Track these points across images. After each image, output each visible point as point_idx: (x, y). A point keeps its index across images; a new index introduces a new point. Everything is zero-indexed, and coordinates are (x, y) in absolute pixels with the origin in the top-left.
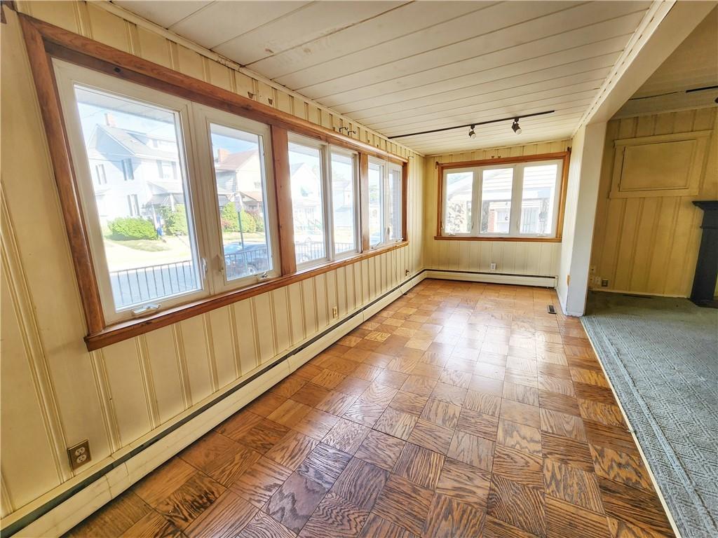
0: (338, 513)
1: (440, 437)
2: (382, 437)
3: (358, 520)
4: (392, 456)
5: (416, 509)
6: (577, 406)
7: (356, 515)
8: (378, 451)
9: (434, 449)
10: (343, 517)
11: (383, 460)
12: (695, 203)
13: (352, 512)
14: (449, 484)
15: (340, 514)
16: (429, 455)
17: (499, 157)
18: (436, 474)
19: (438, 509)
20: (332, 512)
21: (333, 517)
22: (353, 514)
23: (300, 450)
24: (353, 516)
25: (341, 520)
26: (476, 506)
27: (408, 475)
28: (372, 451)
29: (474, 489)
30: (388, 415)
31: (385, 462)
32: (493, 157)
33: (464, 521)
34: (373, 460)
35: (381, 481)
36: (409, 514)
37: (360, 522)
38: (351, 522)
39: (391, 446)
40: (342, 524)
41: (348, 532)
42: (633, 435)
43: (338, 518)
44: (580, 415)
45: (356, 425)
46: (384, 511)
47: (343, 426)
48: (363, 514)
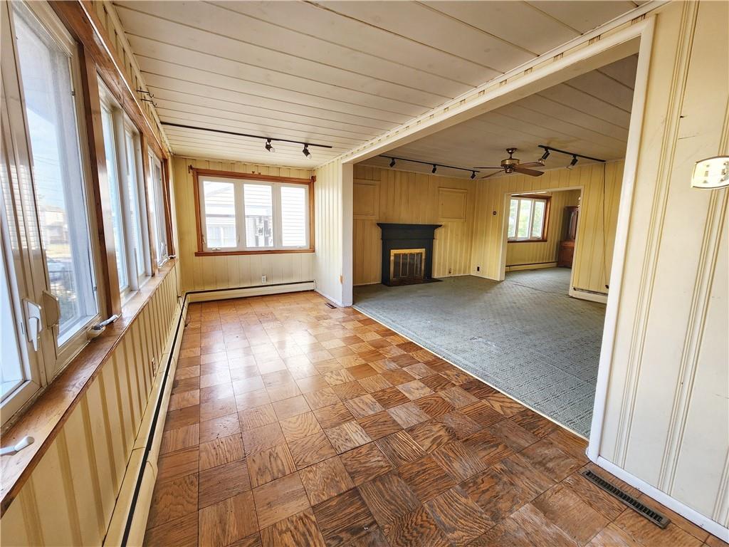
0: (408, 532)
1: (386, 421)
2: (355, 454)
3: (425, 518)
4: (379, 458)
5: (436, 473)
6: (413, 358)
7: (419, 517)
8: (367, 465)
9: (393, 431)
10: (416, 529)
11: (379, 468)
12: (378, 224)
13: (414, 519)
14: (427, 443)
15: (411, 531)
16: (396, 437)
17: (260, 174)
18: (414, 444)
19: (443, 462)
20: (406, 537)
21: (411, 538)
22: (417, 519)
23: (304, 535)
24: (419, 520)
25: (418, 533)
26: (450, 441)
27: (405, 460)
28: (363, 469)
29: (439, 434)
30: (333, 436)
31: (382, 467)
32: (253, 172)
33: (458, 454)
34: (373, 474)
35: (398, 480)
36: (437, 480)
37: (427, 517)
38: (424, 525)
39: (369, 454)
40: (422, 534)
41: (432, 532)
42: (444, 359)
43: (415, 534)
44: (419, 362)
45: (322, 464)
46: (427, 495)
47: (311, 475)
48: (421, 512)
